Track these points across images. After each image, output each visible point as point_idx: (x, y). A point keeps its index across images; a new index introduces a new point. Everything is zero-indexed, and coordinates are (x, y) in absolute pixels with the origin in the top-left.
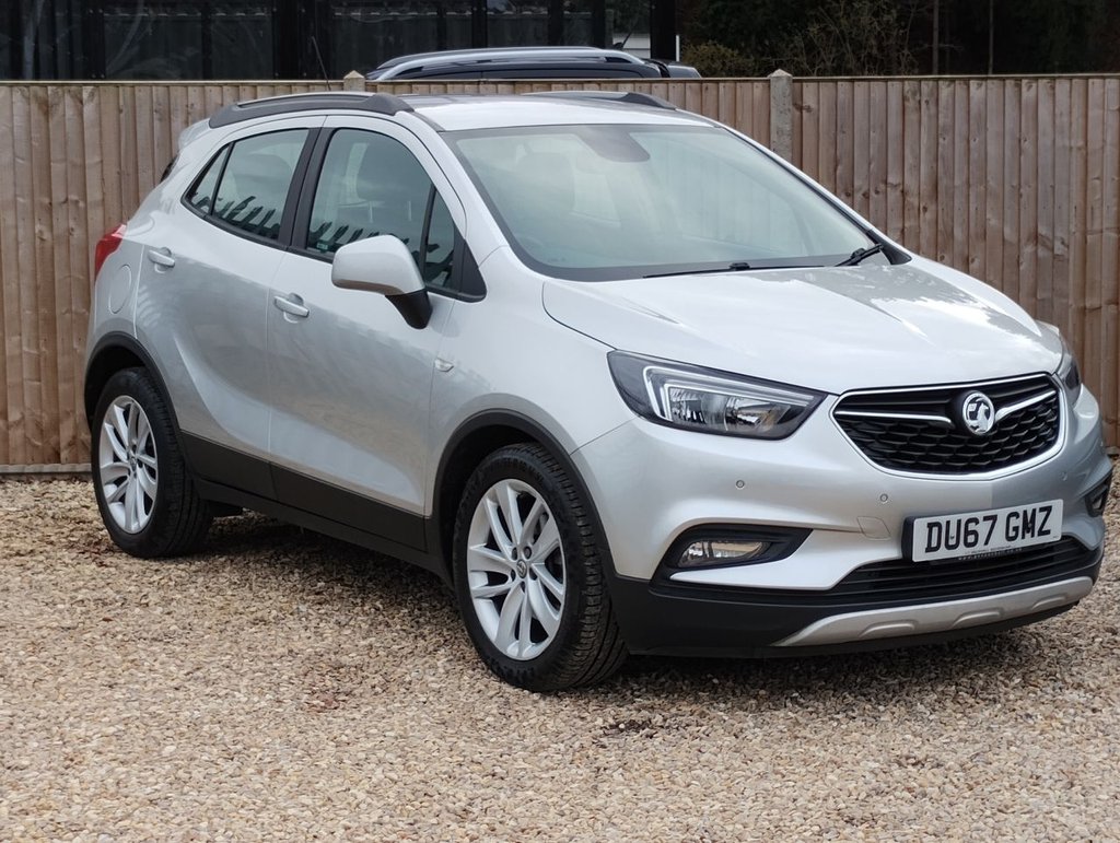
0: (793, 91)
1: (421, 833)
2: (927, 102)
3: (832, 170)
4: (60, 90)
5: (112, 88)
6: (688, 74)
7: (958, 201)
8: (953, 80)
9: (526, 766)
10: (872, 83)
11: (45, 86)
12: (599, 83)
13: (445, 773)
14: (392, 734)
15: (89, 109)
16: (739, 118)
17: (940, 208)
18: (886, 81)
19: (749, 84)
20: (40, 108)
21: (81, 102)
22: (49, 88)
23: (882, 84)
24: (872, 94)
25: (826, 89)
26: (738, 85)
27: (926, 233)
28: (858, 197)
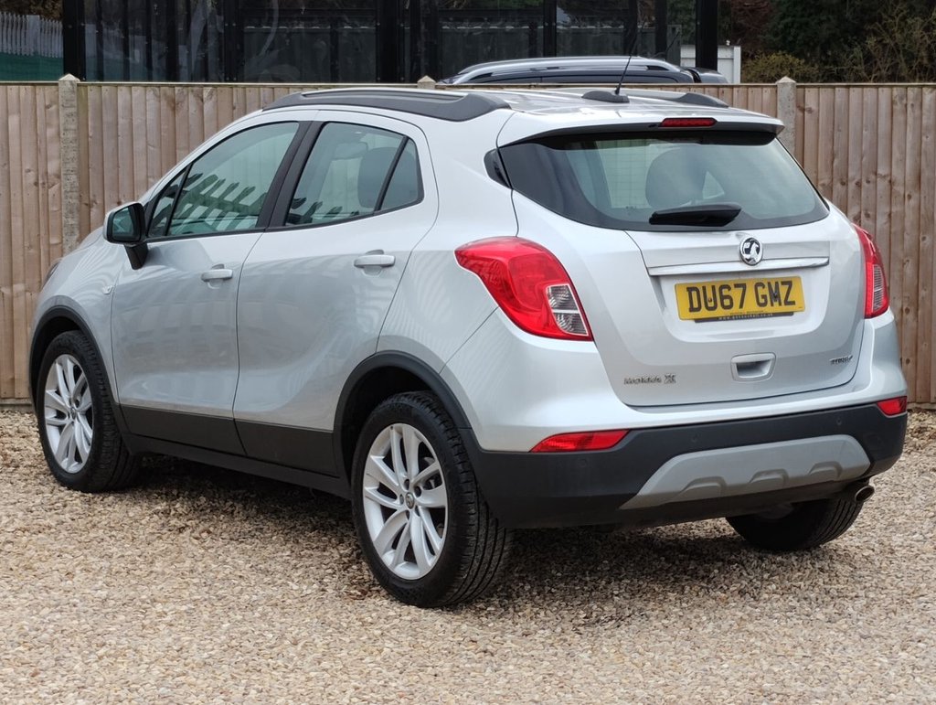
0: (797, 95)
1: (416, 694)
2: (912, 105)
3: (829, 162)
4: (185, 90)
5: (227, 89)
9: (513, 645)
10: (865, 89)
11: (173, 86)
13: (446, 649)
14: (409, 618)
15: (208, 106)
17: (922, 196)
18: (877, 87)
19: (760, 89)
20: (168, 103)
21: (202, 100)
22: (177, 88)
23: (874, 90)
24: (865, 99)
25: (825, 94)
26: (750, 89)
27: (910, 217)
28: (852, 186)
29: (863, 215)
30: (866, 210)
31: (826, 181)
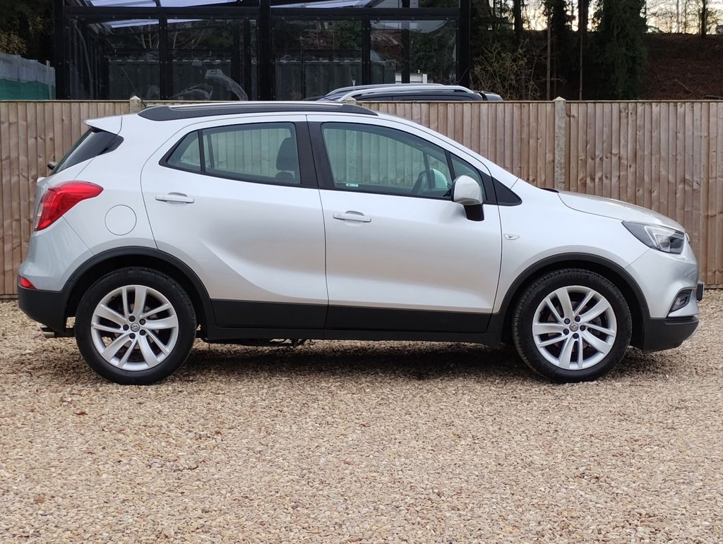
0: (566, 107)
2: (631, 113)
3: (585, 147)
6: (497, 99)
7: (647, 162)
8: (644, 103)
10: (604, 104)
12: (471, 103)
16: (540, 121)
17: (637, 166)
18: (611, 103)
19: (545, 104)
23: (609, 104)
24: (605, 109)
25: (582, 107)
26: (539, 104)
27: (631, 178)
28: (598, 160)
29: (604, 177)
30: (606, 174)
31: (583, 157)
